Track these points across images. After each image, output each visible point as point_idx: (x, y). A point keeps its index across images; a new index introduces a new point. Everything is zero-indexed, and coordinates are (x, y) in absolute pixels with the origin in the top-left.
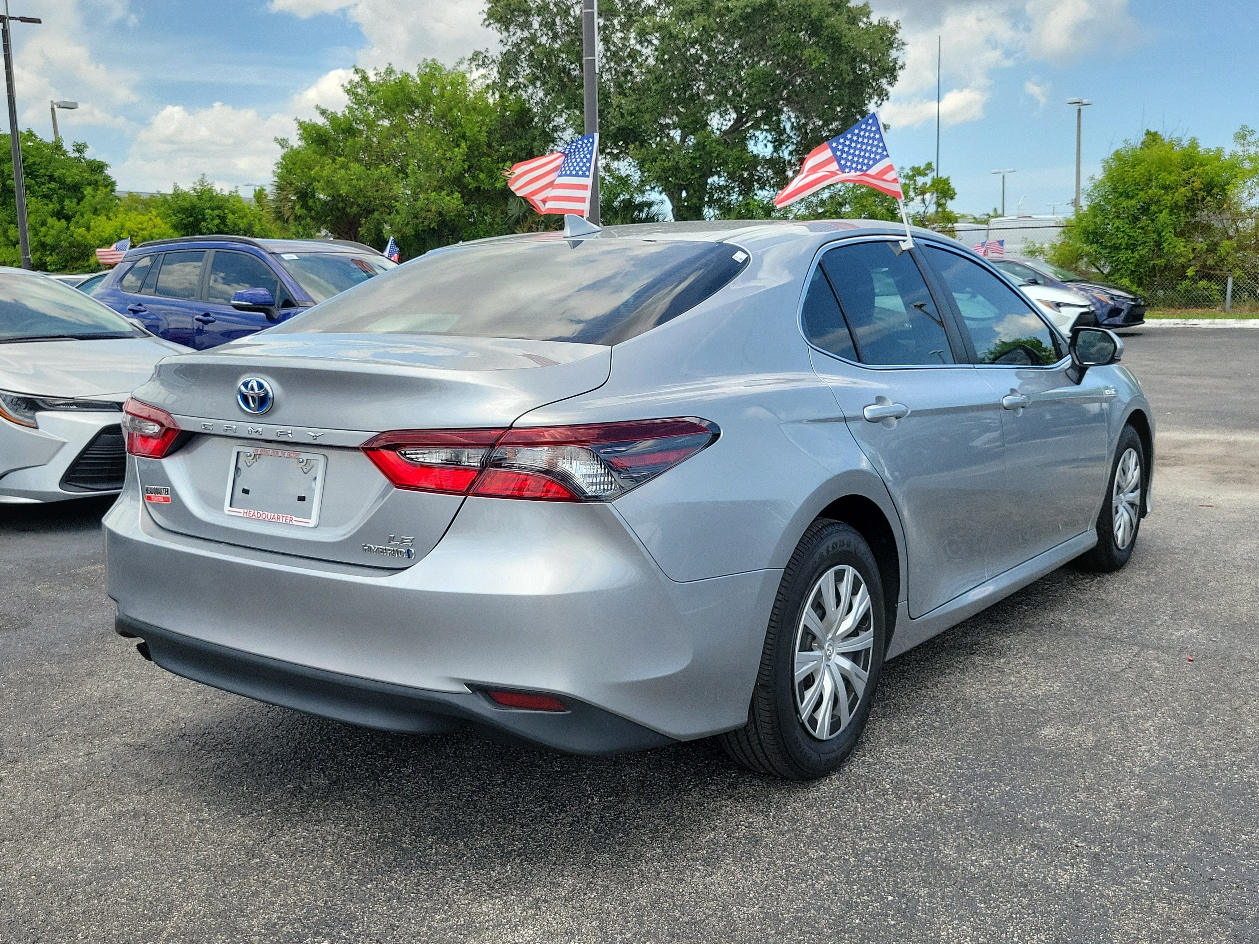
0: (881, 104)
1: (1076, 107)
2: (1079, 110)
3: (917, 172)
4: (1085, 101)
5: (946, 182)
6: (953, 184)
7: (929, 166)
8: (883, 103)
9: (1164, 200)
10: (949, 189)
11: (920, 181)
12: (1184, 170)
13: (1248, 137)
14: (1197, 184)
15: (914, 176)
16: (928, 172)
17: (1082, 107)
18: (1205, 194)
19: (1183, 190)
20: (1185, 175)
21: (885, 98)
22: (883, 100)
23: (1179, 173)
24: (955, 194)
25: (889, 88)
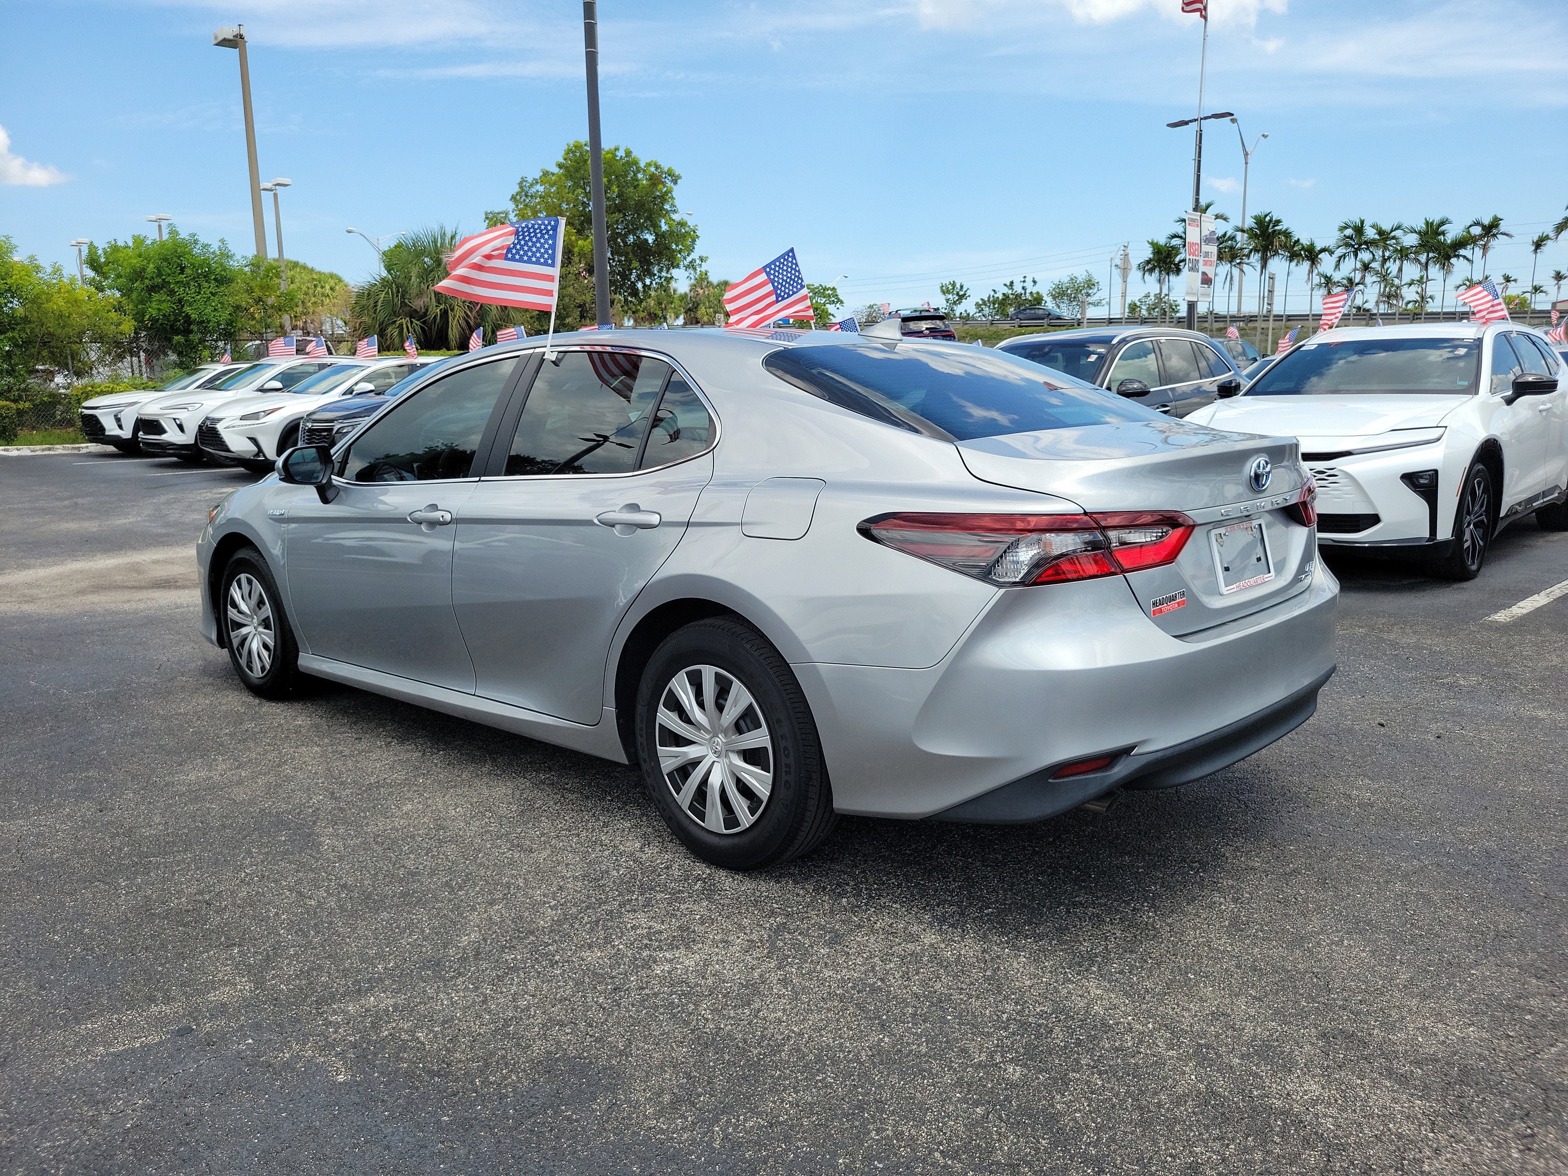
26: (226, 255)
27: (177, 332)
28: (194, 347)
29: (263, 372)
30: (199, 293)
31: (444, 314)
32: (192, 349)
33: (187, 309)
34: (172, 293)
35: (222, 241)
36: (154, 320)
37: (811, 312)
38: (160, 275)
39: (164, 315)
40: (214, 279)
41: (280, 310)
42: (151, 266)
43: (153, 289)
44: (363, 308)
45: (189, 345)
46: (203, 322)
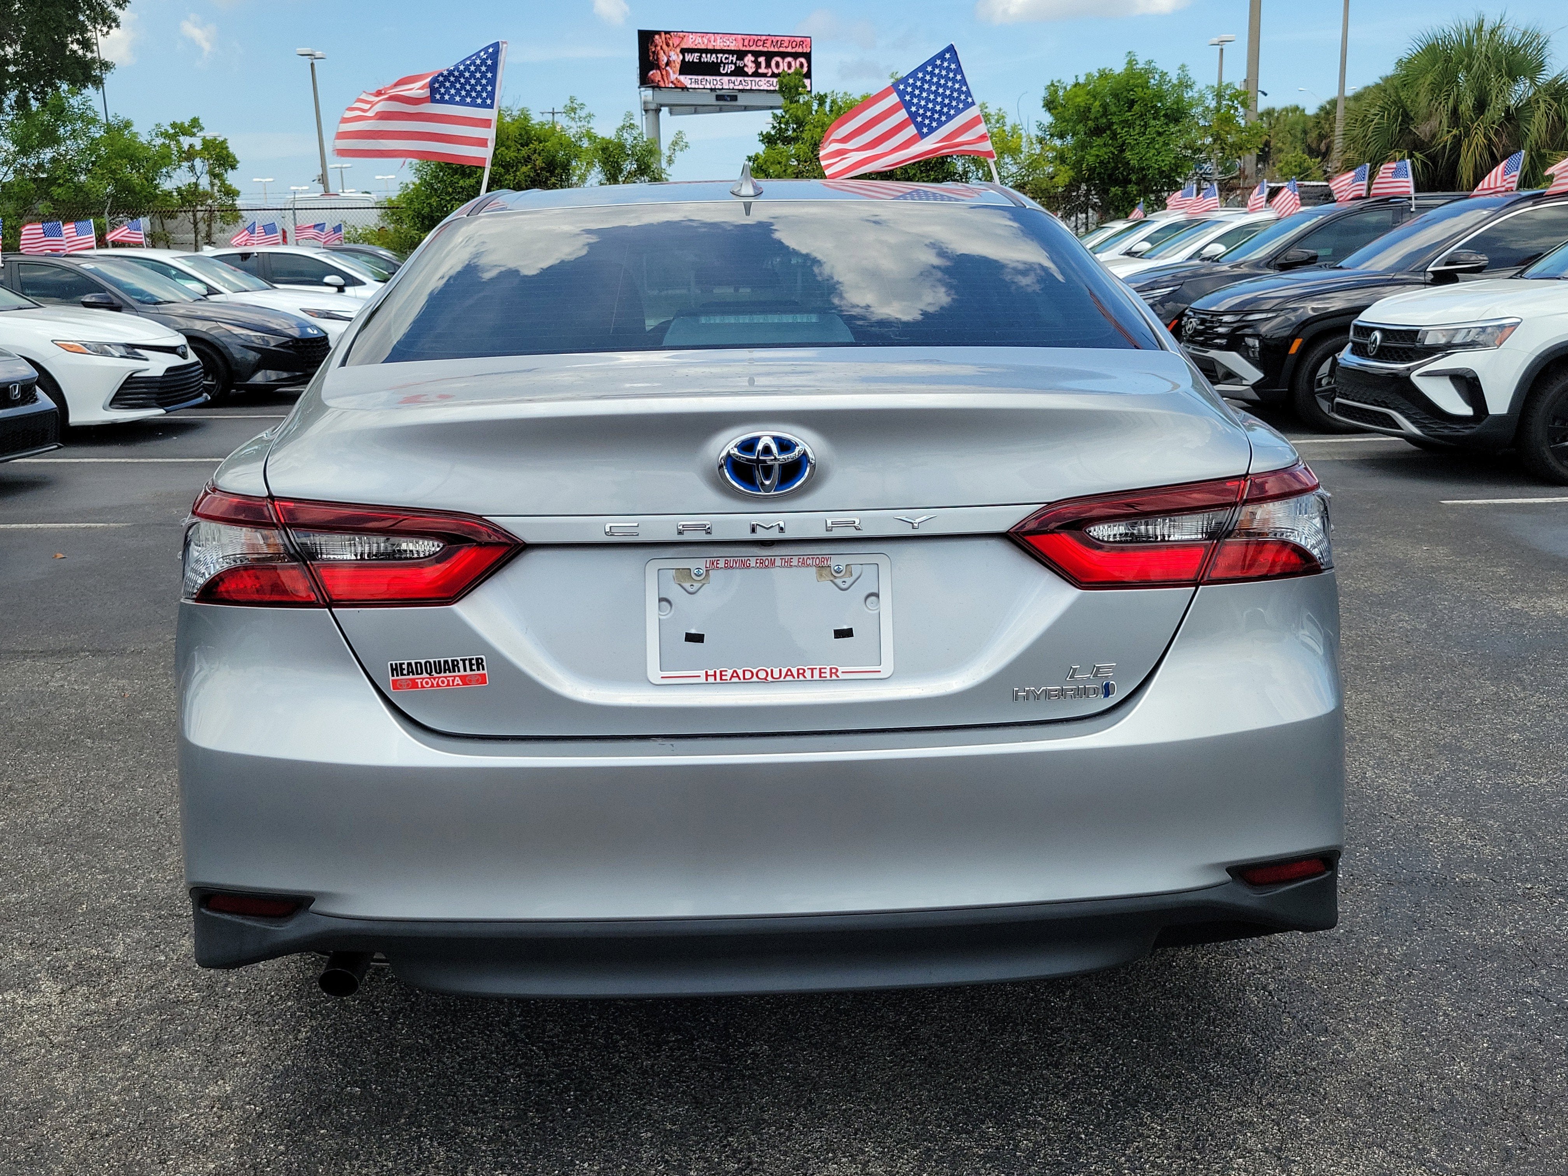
0: (108, 33)
1: (308, 61)
2: (312, 64)
3: (180, 130)
4: (318, 54)
5: (223, 145)
6: (233, 148)
7: (195, 122)
8: (111, 31)
9: (506, 179)
10: (228, 155)
11: (185, 142)
12: (522, 146)
13: (578, 111)
14: (539, 163)
15: (176, 135)
16: (195, 130)
17: (315, 61)
18: (548, 174)
19: (524, 169)
20: (524, 152)
21: (113, 25)
22: (110, 27)
23: (519, 150)
24: (238, 162)
25: (117, 11)
26: (1185, 84)
27: (1116, 182)
28: (1132, 200)
29: (1210, 230)
30: (1144, 134)
31: (1457, 142)
32: (1129, 203)
33: (1128, 154)
34: (1114, 136)
35: (1183, 67)
36: (1092, 170)
37: (987, 146)
38: (1105, 114)
39: (1101, 162)
40: (1164, 115)
41: (1241, 149)
42: (1097, 103)
43: (1097, 131)
44: (1354, 140)
45: (1127, 198)
46: (1143, 169)
